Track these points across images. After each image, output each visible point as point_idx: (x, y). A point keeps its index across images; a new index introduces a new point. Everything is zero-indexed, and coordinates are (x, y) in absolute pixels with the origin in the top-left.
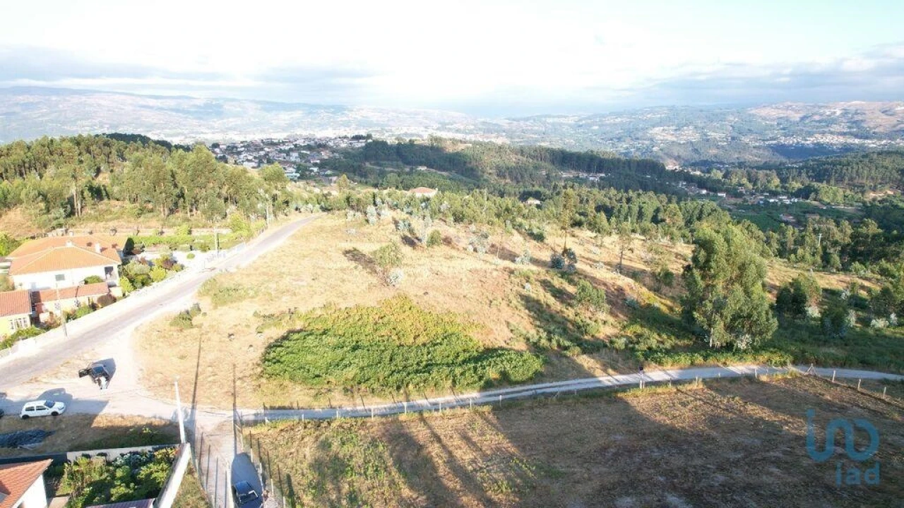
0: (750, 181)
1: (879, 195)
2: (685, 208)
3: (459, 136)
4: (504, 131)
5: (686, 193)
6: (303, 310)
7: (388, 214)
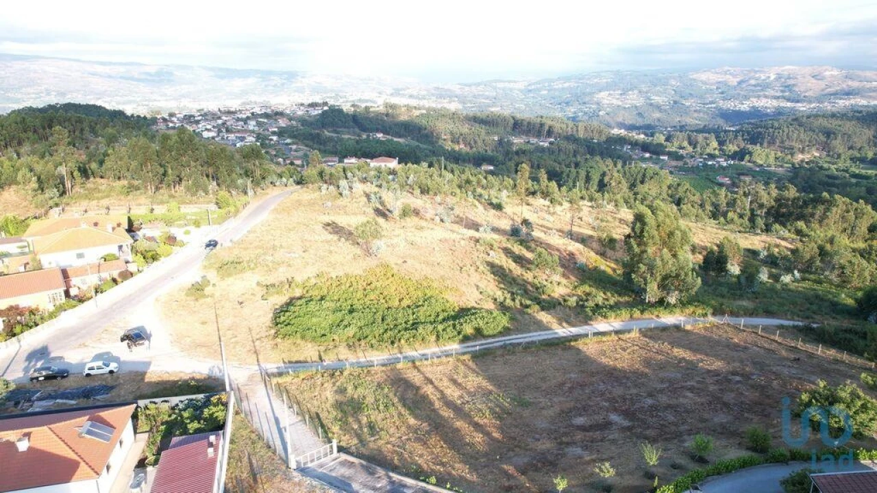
0: (690, 144)
1: (807, 157)
2: (630, 172)
3: (413, 103)
4: (457, 97)
5: (630, 156)
6: (299, 279)
7: (359, 188)
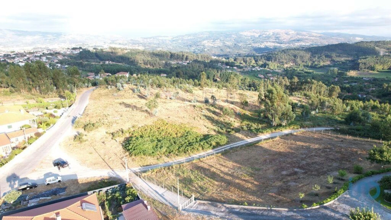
0: (244, 61)
1: (288, 65)
3: (122, 47)
4: (141, 44)
5: (222, 68)
6: (125, 129)
7: (126, 86)
